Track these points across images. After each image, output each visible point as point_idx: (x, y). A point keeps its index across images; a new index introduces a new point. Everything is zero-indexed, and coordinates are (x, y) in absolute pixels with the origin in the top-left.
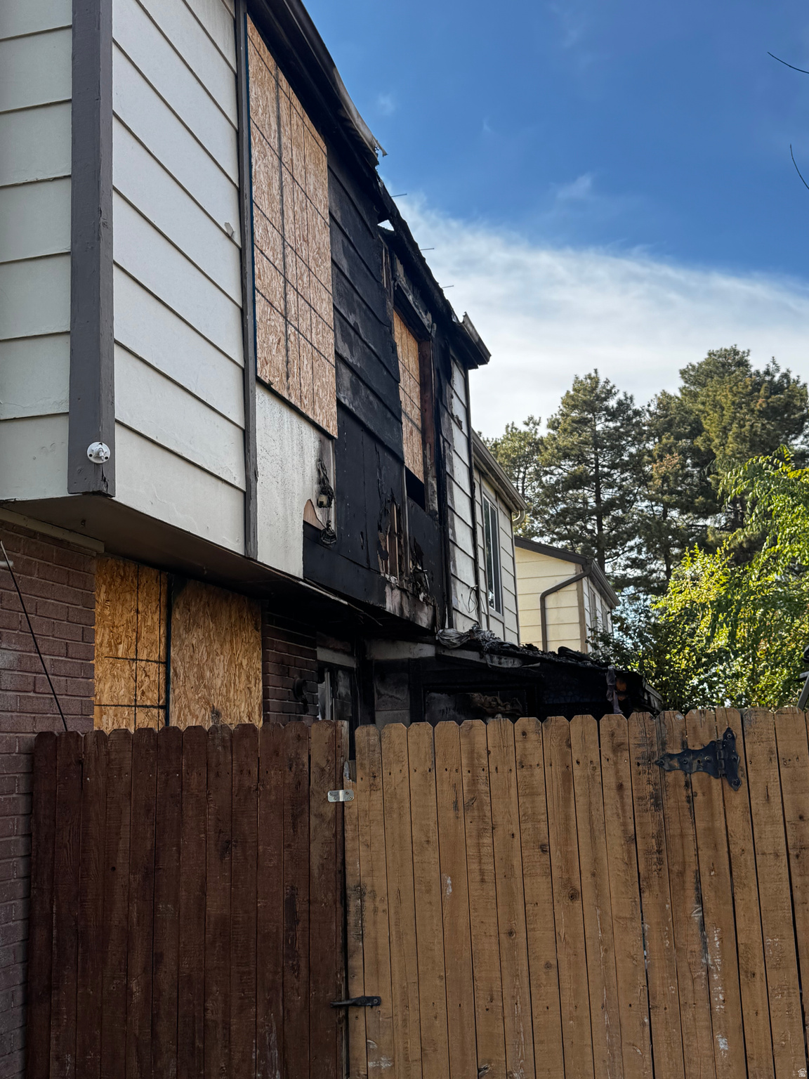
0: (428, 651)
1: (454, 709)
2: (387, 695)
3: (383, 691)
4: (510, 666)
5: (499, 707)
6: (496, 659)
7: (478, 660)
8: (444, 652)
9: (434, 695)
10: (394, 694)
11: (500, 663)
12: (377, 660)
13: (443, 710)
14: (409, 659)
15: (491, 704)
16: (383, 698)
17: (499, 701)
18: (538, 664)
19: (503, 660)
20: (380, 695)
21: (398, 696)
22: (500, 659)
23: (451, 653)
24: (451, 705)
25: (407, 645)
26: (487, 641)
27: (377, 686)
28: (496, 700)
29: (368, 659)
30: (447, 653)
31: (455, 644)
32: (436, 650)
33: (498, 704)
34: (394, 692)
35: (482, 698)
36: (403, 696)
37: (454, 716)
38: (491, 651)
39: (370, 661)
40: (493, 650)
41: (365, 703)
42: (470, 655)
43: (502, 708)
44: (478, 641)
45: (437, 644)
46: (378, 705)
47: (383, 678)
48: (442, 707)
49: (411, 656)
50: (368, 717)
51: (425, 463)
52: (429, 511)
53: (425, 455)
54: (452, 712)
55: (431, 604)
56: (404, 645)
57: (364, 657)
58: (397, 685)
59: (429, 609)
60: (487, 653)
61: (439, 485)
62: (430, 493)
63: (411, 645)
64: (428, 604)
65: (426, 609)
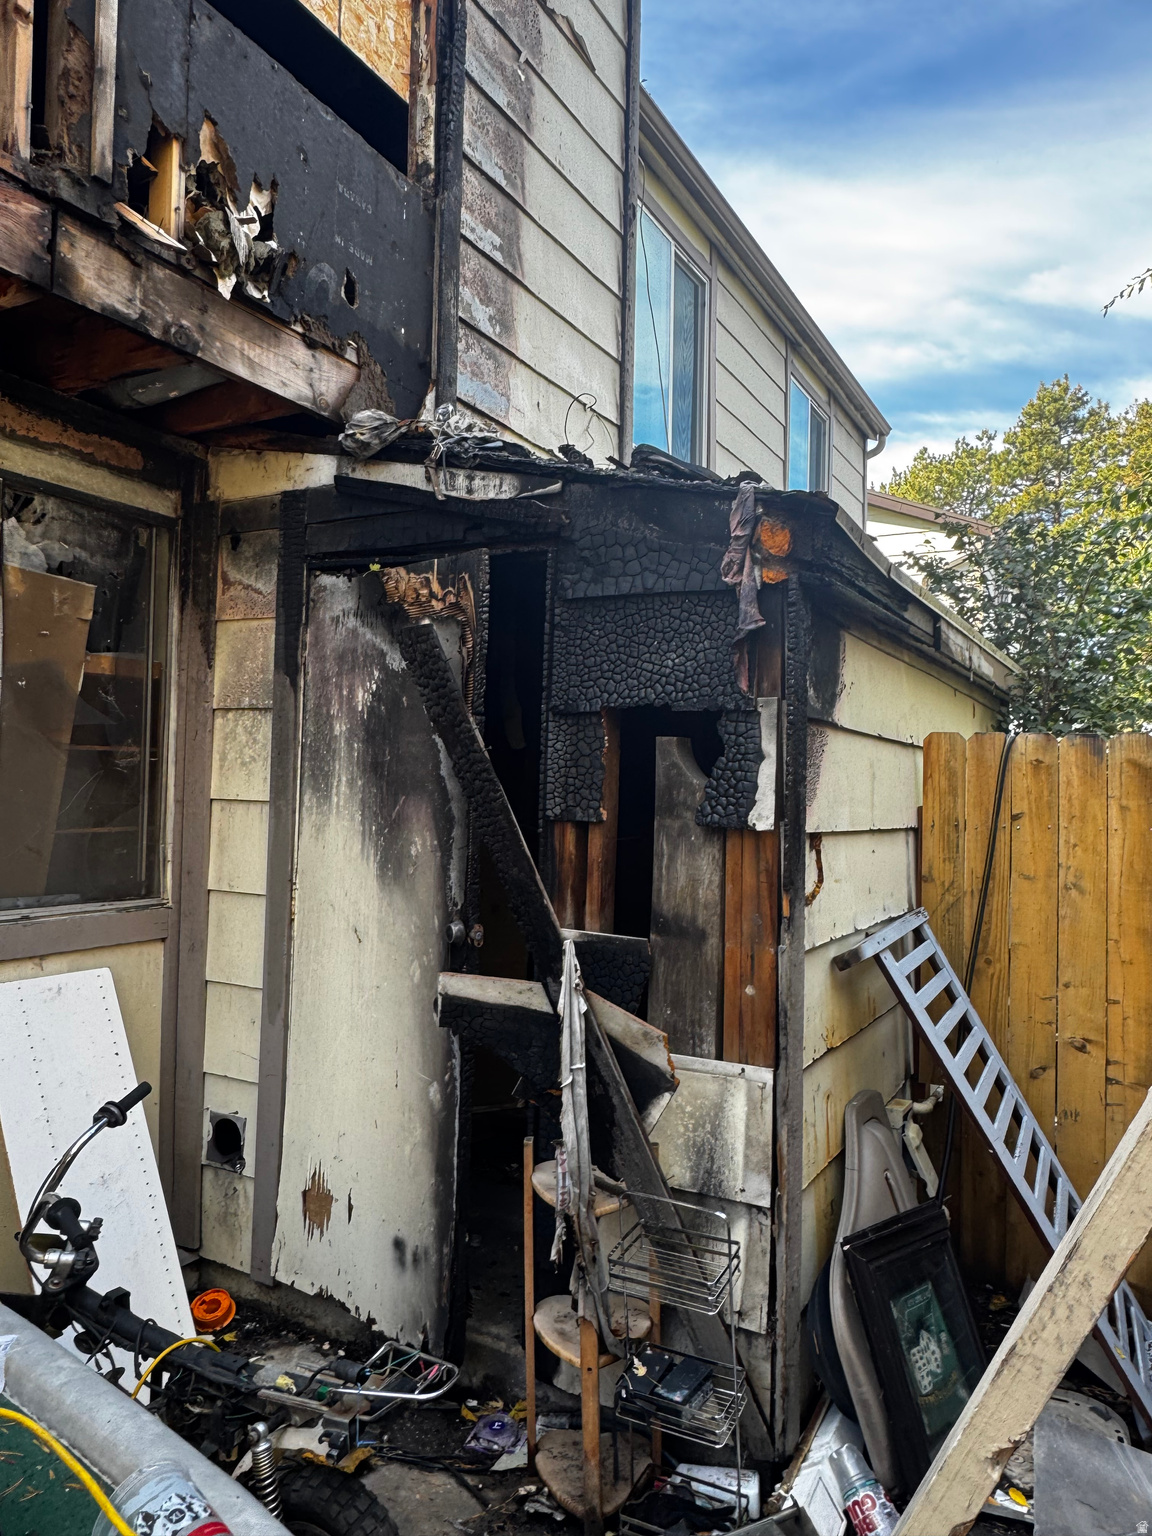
0: (320, 470)
1: (356, 615)
2: (240, 583)
3: (233, 575)
4: (491, 495)
5: (434, 602)
6: (461, 480)
7: (422, 485)
8: (354, 470)
9: (326, 580)
10: (251, 581)
11: (470, 491)
12: (227, 502)
13: (338, 617)
14: (285, 494)
15: (418, 595)
16: (232, 592)
17: (436, 587)
18: (557, 487)
19: (477, 482)
20: (227, 582)
21: (259, 586)
22: (471, 478)
23: (369, 473)
24: (350, 604)
25: (285, 459)
26: (447, 436)
27: (225, 564)
28: (427, 583)
29: (212, 499)
30: (361, 474)
31: (365, 445)
32: (339, 467)
33: (432, 595)
34: (253, 578)
35: (402, 581)
36: (267, 586)
37: (354, 631)
38: (452, 460)
39: (213, 505)
40: (457, 456)
41: (196, 603)
42: (408, 475)
43: (437, 605)
44: (428, 437)
45: (341, 452)
46: (223, 610)
47: (235, 543)
48: (337, 610)
49: (289, 487)
50: (198, 635)
51: (414, 53)
52: (411, 169)
53: (415, 34)
54: (352, 622)
55: (337, 352)
56: (277, 461)
57: (204, 496)
58: (259, 559)
59: (326, 361)
60: (439, 464)
61: (439, 102)
62: (419, 122)
63: (292, 458)
64: (311, 344)
65: (301, 353)
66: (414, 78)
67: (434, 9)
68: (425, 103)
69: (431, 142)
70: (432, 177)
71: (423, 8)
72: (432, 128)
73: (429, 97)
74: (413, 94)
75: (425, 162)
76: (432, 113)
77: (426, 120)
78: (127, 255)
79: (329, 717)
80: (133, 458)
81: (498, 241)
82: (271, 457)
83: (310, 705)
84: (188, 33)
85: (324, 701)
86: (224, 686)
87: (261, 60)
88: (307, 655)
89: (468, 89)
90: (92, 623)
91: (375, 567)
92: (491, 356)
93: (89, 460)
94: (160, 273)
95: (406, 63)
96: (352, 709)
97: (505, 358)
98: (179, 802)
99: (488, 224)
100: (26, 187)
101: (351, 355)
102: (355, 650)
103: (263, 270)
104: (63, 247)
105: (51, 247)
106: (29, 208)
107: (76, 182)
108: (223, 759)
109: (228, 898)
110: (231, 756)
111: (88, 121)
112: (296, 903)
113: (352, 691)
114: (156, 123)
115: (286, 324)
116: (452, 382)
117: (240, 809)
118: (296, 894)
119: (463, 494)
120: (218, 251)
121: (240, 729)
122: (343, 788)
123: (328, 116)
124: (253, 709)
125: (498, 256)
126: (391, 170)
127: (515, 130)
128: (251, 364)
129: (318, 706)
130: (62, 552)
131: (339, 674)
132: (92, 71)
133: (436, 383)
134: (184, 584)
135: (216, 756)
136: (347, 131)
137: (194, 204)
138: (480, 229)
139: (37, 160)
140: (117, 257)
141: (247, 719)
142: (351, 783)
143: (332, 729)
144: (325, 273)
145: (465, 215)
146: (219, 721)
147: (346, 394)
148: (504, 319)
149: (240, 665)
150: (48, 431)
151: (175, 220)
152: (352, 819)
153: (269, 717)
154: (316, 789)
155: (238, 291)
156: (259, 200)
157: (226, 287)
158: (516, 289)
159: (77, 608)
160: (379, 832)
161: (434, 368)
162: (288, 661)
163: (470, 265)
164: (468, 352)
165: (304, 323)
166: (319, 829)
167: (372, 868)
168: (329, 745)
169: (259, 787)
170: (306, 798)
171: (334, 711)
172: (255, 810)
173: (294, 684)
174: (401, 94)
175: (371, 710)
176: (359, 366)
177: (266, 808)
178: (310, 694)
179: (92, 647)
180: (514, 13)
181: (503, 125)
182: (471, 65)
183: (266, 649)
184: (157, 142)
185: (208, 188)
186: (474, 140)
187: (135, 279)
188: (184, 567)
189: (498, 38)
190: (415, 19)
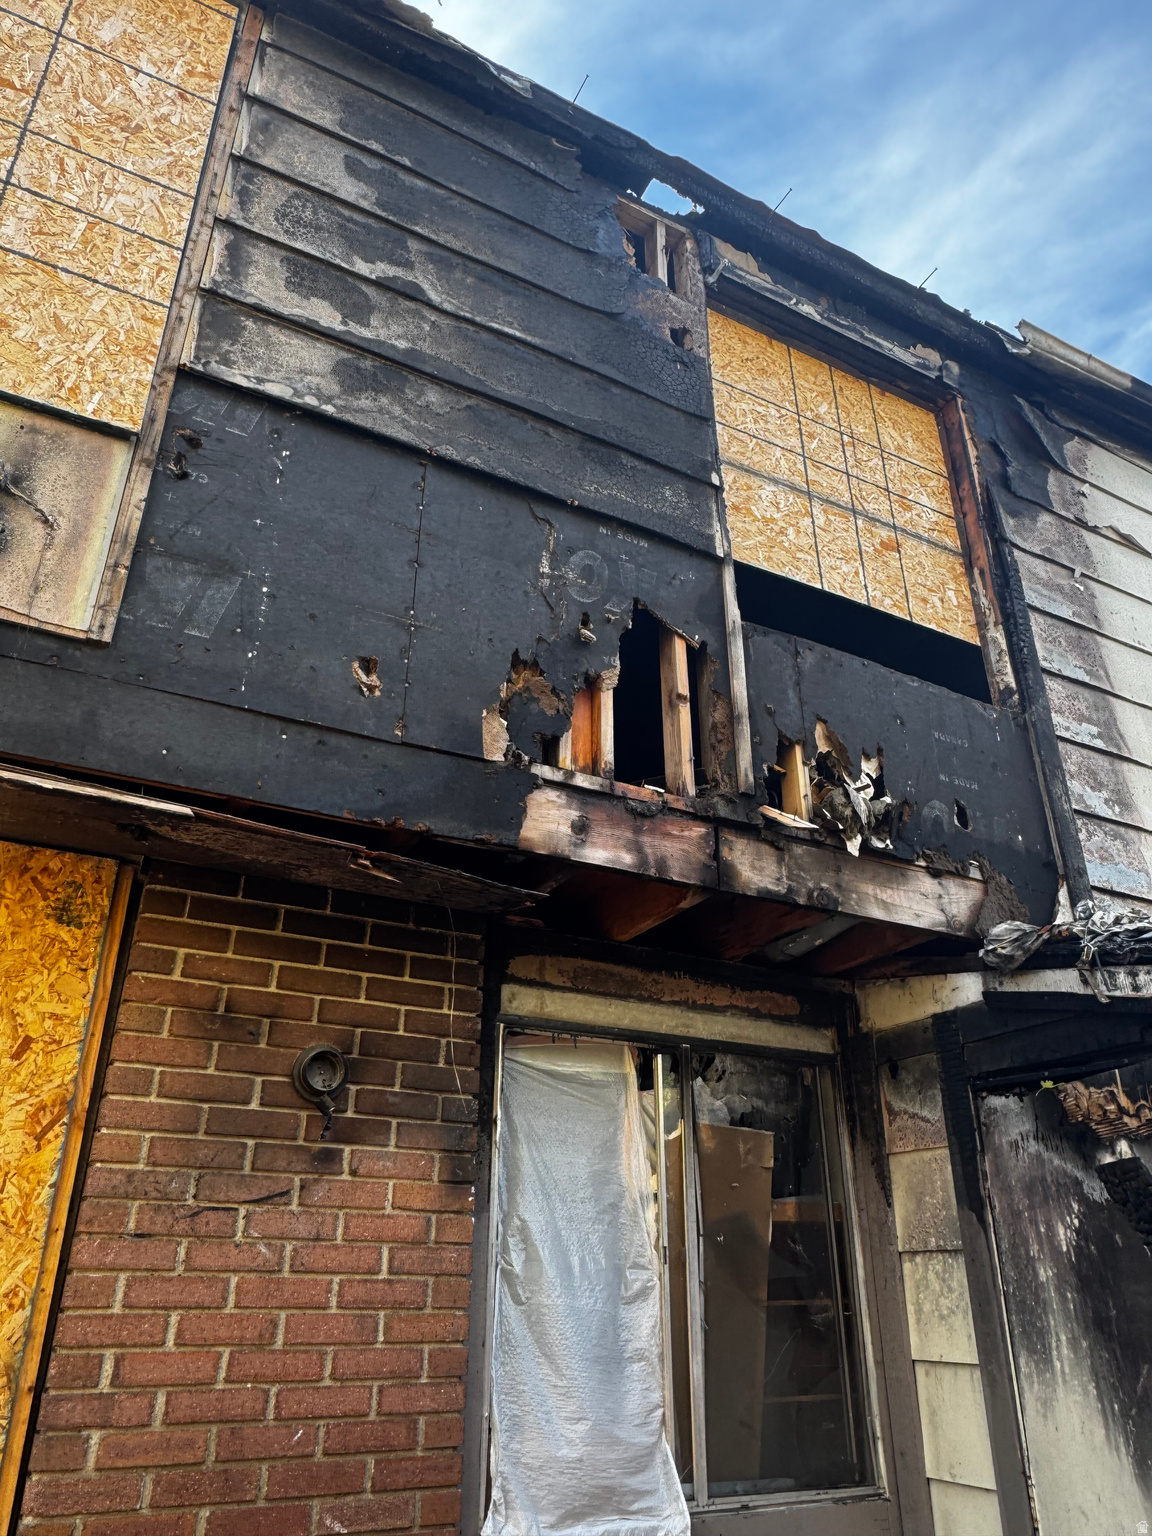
0: (968, 989)
1: (1036, 1138)
2: (906, 1113)
3: (897, 1105)
5: (1126, 1119)
7: (1078, 989)
8: (1001, 984)
9: (996, 1101)
10: (917, 1110)
12: (880, 1031)
13: (1016, 1142)
14: (935, 1016)
15: (1105, 1112)
16: (899, 1122)
17: (1124, 1101)
20: (891, 1111)
21: (925, 1113)
23: (1018, 985)
24: (1027, 1126)
25: (929, 983)
26: (1095, 934)
27: (887, 1094)
28: (1113, 1098)
29: (865, 1030)
30: (1009, 987)
31: (1010, 958)
32: (985, 983)
33: (1122, 1110)
34: (917, 1106)
35: (1081, 1097)
36: (933, 1113)
37: (1038, 1156)
38: (1108, 958)
39: (867, 1036)
40: (1111, 953)
41: (864, 1136)
42: (1063, 981)
43: (1133, 1123)
44: (1075, 939)
45: (982, 968)
46: (892, 1141)
47: (894, 1072)
48: (1014, 1134)
49: (938, 1009)
50: (872, 1172)
51: (977, 607)
52: (995, 696)
53: (974, 593)
54: (1033, 1146)
55: (961, 874)
56: (923, 985)
57: (857, 1029)
58: (922, 1086)
59: (953, 886)
60: (1093, 965)
61: (1009, 636)
62: (993, 657)
63: (936, 981)
64: (936, 874)
65: (928, 884)
66: (981, 626)
67: (987, 570)
68: (995, 641)
69: (1009, 669)
70: (1016, 696)
71: (976, 572)
72: (1007, 658)
73: (998, 635)
74: (983, 637)
75: (1007, 687)
76: (1004, 647)
77: (1000, 654)
78: (772, 844)
79: (1030, 1260)
80: (790, 1005)
81: (1095, 730)
82: (915, 983)
83: (1005, 1246)
84: (797, 665)
85: (1019, 1243)
86: (907, 1224)
87: (853, 663)
88: (990, 1186)
89: (1033, 617)
90: (775, 1171)
91: (1048, 1084)
92: (1116, 837)
93: (756, 1015)
94: (798, 850)
95: (972, 618)
96: (1055, 1249)
97: (1132, 834)
98: (880, 1363)
99: (1081, 719)
100: (695, 817)
101: (975, 873)
102: (1043, 1179)
103: (883, 823)
104: (725, 852)
105: (716, 855)
106: (698, 831)
107: (729, 801)
108: (919, 1311)
109: (951, 1491)
110: (927, 1307)
111: (733, 754)
112: (1036, 1505)
113: (1050, 1227)
114: (781, 736)
115: (910, 862)
116: (1082, 872)
117: (947, 1374)
118: (1034, 1493)
119: (1129, 993)
120: (842, 819)
121: (931, 1276)
122: (1065, 1351)
123: (914, 683)
124: (942, 1251)
125: (1099, 744)
126: (977, 705)
127: (1085, 632)
128: (885, 905)
129: (1014, 1246)
130: (742, 1104)
131: (1031, 1207)
132: (732, 718)
133: (1066, 877)
134: (851, 1118)
135: (910, 1308)
136: (933, 689)
137: (818, 788)
138: (1074, 726)
139: (700, 794)
140: (765, 848)
141: (937, 1263)
142: (1074, 1344)
143: (1036, 1275)
144: (937, 809)
145: (1056, 718)
146: (907, 1266)
147: (978, 910)
148: (1122, 799)
149: (919, 1202)
150: (721, 997)
151: (804, 805)
152: (1086, 1392)
153: (961, 1260)
154: (1032, 1351)
155: (865, 847)
156: (869, 767)
157: (853, 847)
158: (1126, 766)
159: (760, 1158)
160: (1125, 1413)
161: (1060, 863)
162: (971, 1195)
163: (1072, 760)
164: (1091, 841)
165: (926, 857)
166: (1047, 1404)
167: (1127, 1463)
168: (1037, 1295)
169: (963, 1347)
170: (1022, 1361)
171: (1034, 1250)
172: (964, 1374)
173: (982, 1221)
174: (972, 641)
175: (1079, 1250)
176: (984, 882)
177: (977, 1374)
178: (1003, 1231)
179: (777, 1194)
180: (1060, 543)
181: (1073, 632)
182: (1031, 597)
183: (944, 1181)
184: (784, 751)
185: (828, 773)
186: (1050, 652)
187: (780, 861)
188: (849, 1100)
189: (1050, 567)
190: (972, 581)
